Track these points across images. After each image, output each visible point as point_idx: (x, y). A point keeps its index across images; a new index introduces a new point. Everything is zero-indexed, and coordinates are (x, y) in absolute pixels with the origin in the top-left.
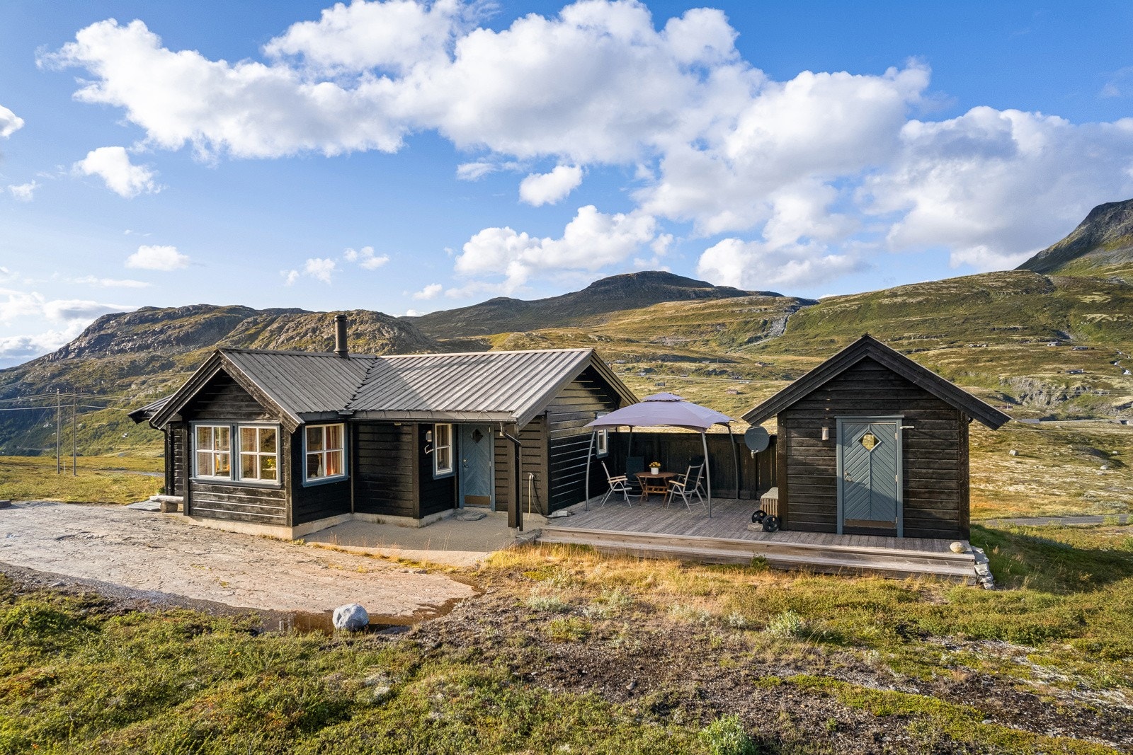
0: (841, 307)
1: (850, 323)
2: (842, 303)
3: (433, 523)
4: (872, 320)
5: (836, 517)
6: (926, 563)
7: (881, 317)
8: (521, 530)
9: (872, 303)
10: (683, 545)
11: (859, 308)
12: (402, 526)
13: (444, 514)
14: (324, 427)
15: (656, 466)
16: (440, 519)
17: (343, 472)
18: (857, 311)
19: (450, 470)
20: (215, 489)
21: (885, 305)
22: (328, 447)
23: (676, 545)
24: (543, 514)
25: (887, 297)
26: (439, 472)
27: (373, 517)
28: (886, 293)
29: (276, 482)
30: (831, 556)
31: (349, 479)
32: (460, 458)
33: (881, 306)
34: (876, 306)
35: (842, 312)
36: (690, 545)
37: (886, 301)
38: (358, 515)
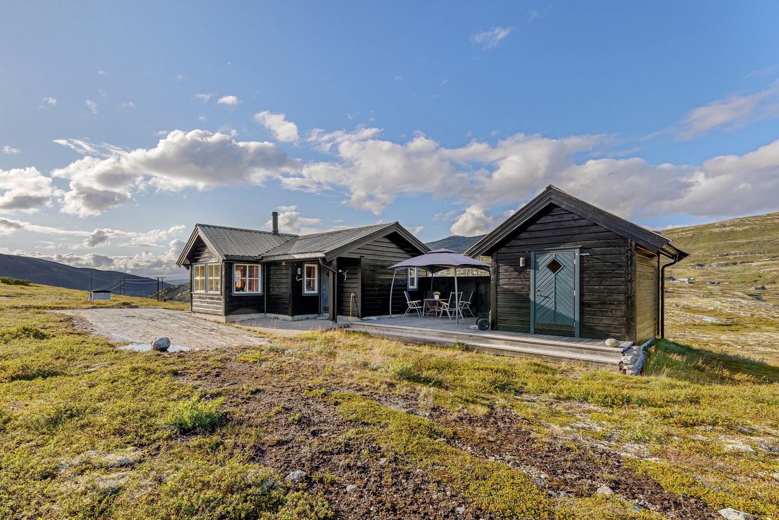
0: (678, 235)
1: (685, 245)
2: (679, 232)
3: (302, 320)
4: (704, 243)
5: (529, 322)
6: (582, 353)
7: (710, 241)
8: (336, 323)
9: (704, 232)
10: (420, 334)
11: (694, 235)
12: (285, 320)
13: (310, 316)
14: (248, 265)
15: (437, 294)
16: (308, 319)
17: (260, 291)
18: (692, 237)
19: (316, 292)
20: (200, 298)
21: (715, 232)
22: (249, 277)
23: (416, 334)
24: (358, 317)
25: (717, 227)
26: (306, 292)
27: (273, 315)
28: (716, 225)
29: (219, 292)
30: (511, 345)
31: (264, 295)
32: (322, 286)
33: (711, 233)
34: (707, 234)
35: (679, 238)
36: (424, 334)
37: (716, 230)
38: (268, 315)
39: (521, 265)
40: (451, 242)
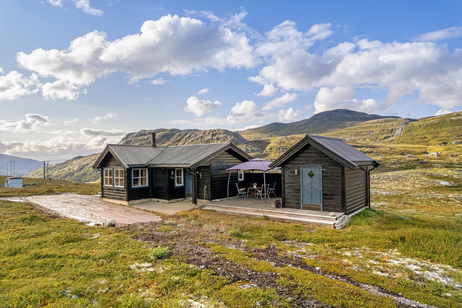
0: (430, 122)
1: (434, 129)
2: (431, 120)
3: (175, 202)
4: (446, 127)
5: (300, 203)
6: (320, 219)
7: (451, 126)
8: (196, 204)
9: (447, 119)
10: (244, 211)
11: (440, 122)
12: (164, 203)
13: (179, 200)
14: (140, 169)
15: (255, 185)
17: (147, 185)
18: (439, 123)
19: (182, 184)
20: (109, 189)
21: (453, 120)
22: (141, 176)
24: (209, 200)
25: (455, 116)
26: (177, 185)
27: (156, 200)
28: (454, 114)
29: (123, 187)
30: (289, 216)
31: (150, 187)
32: (186, 181)
33: (451, 120)
34: (448, 121)
35: (430, 124)
36: (247, 211)
37: (454, 118)
38: (153, 199)
39: (296, 174)
40: (272, 128)
